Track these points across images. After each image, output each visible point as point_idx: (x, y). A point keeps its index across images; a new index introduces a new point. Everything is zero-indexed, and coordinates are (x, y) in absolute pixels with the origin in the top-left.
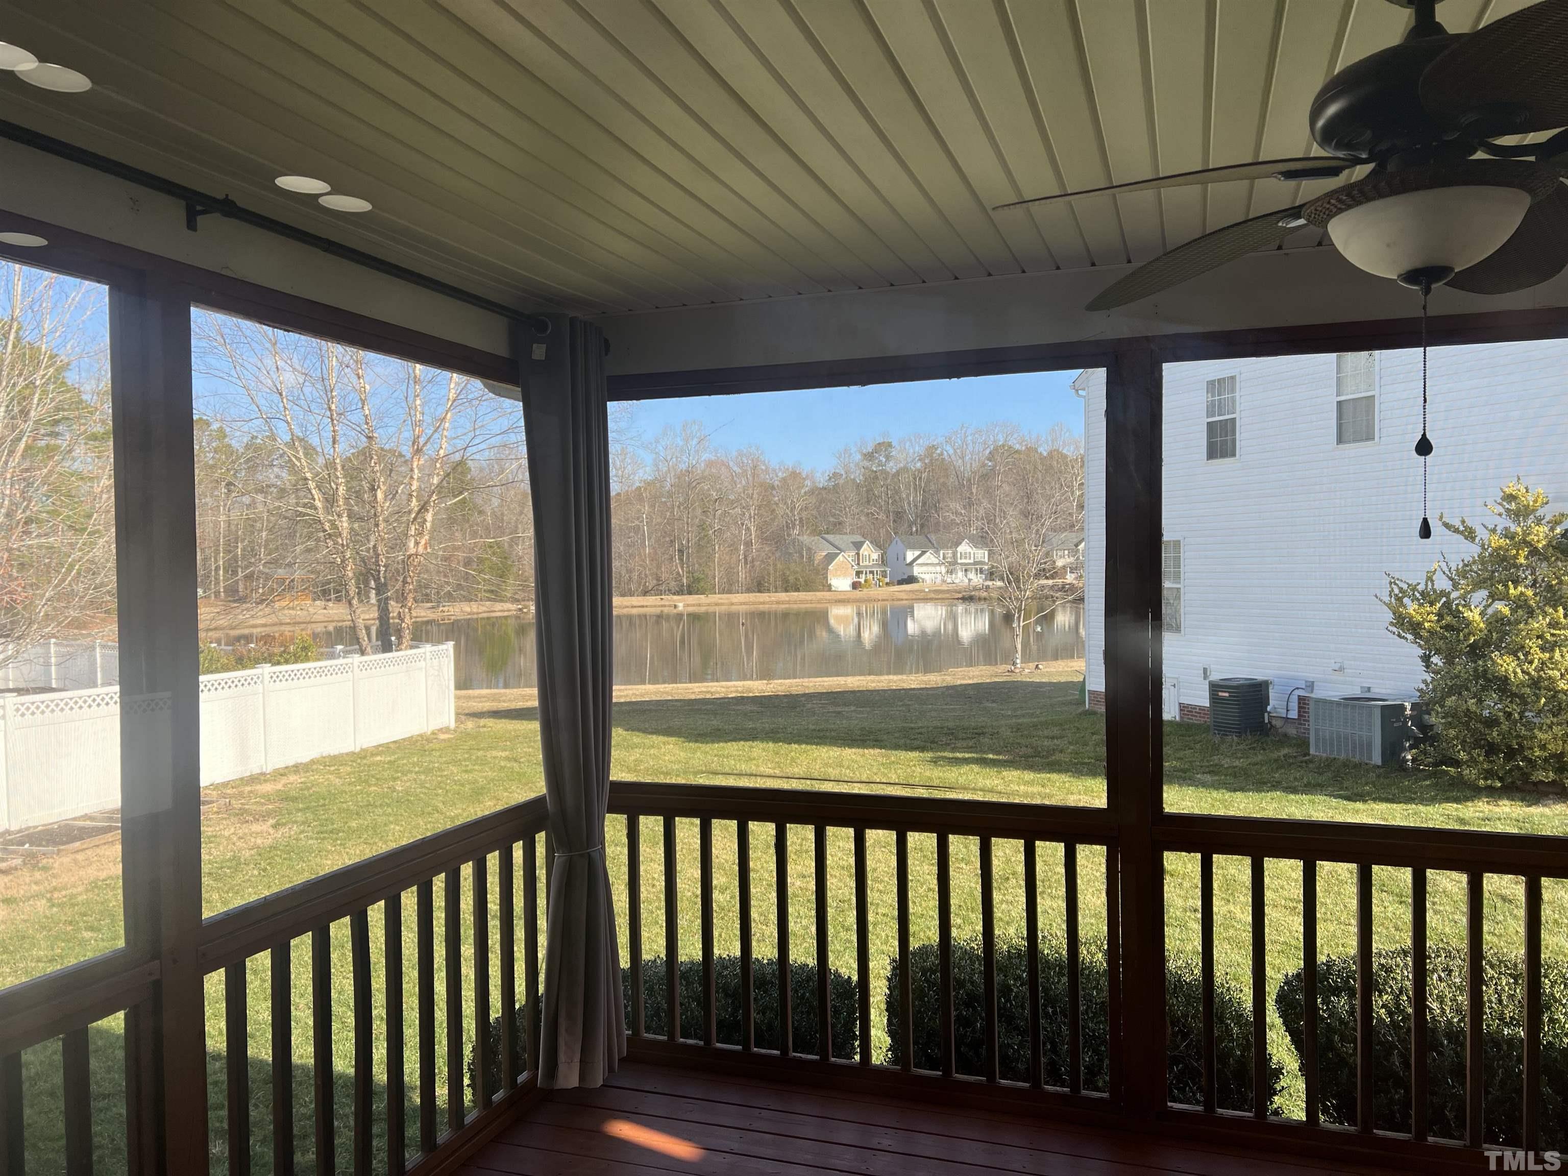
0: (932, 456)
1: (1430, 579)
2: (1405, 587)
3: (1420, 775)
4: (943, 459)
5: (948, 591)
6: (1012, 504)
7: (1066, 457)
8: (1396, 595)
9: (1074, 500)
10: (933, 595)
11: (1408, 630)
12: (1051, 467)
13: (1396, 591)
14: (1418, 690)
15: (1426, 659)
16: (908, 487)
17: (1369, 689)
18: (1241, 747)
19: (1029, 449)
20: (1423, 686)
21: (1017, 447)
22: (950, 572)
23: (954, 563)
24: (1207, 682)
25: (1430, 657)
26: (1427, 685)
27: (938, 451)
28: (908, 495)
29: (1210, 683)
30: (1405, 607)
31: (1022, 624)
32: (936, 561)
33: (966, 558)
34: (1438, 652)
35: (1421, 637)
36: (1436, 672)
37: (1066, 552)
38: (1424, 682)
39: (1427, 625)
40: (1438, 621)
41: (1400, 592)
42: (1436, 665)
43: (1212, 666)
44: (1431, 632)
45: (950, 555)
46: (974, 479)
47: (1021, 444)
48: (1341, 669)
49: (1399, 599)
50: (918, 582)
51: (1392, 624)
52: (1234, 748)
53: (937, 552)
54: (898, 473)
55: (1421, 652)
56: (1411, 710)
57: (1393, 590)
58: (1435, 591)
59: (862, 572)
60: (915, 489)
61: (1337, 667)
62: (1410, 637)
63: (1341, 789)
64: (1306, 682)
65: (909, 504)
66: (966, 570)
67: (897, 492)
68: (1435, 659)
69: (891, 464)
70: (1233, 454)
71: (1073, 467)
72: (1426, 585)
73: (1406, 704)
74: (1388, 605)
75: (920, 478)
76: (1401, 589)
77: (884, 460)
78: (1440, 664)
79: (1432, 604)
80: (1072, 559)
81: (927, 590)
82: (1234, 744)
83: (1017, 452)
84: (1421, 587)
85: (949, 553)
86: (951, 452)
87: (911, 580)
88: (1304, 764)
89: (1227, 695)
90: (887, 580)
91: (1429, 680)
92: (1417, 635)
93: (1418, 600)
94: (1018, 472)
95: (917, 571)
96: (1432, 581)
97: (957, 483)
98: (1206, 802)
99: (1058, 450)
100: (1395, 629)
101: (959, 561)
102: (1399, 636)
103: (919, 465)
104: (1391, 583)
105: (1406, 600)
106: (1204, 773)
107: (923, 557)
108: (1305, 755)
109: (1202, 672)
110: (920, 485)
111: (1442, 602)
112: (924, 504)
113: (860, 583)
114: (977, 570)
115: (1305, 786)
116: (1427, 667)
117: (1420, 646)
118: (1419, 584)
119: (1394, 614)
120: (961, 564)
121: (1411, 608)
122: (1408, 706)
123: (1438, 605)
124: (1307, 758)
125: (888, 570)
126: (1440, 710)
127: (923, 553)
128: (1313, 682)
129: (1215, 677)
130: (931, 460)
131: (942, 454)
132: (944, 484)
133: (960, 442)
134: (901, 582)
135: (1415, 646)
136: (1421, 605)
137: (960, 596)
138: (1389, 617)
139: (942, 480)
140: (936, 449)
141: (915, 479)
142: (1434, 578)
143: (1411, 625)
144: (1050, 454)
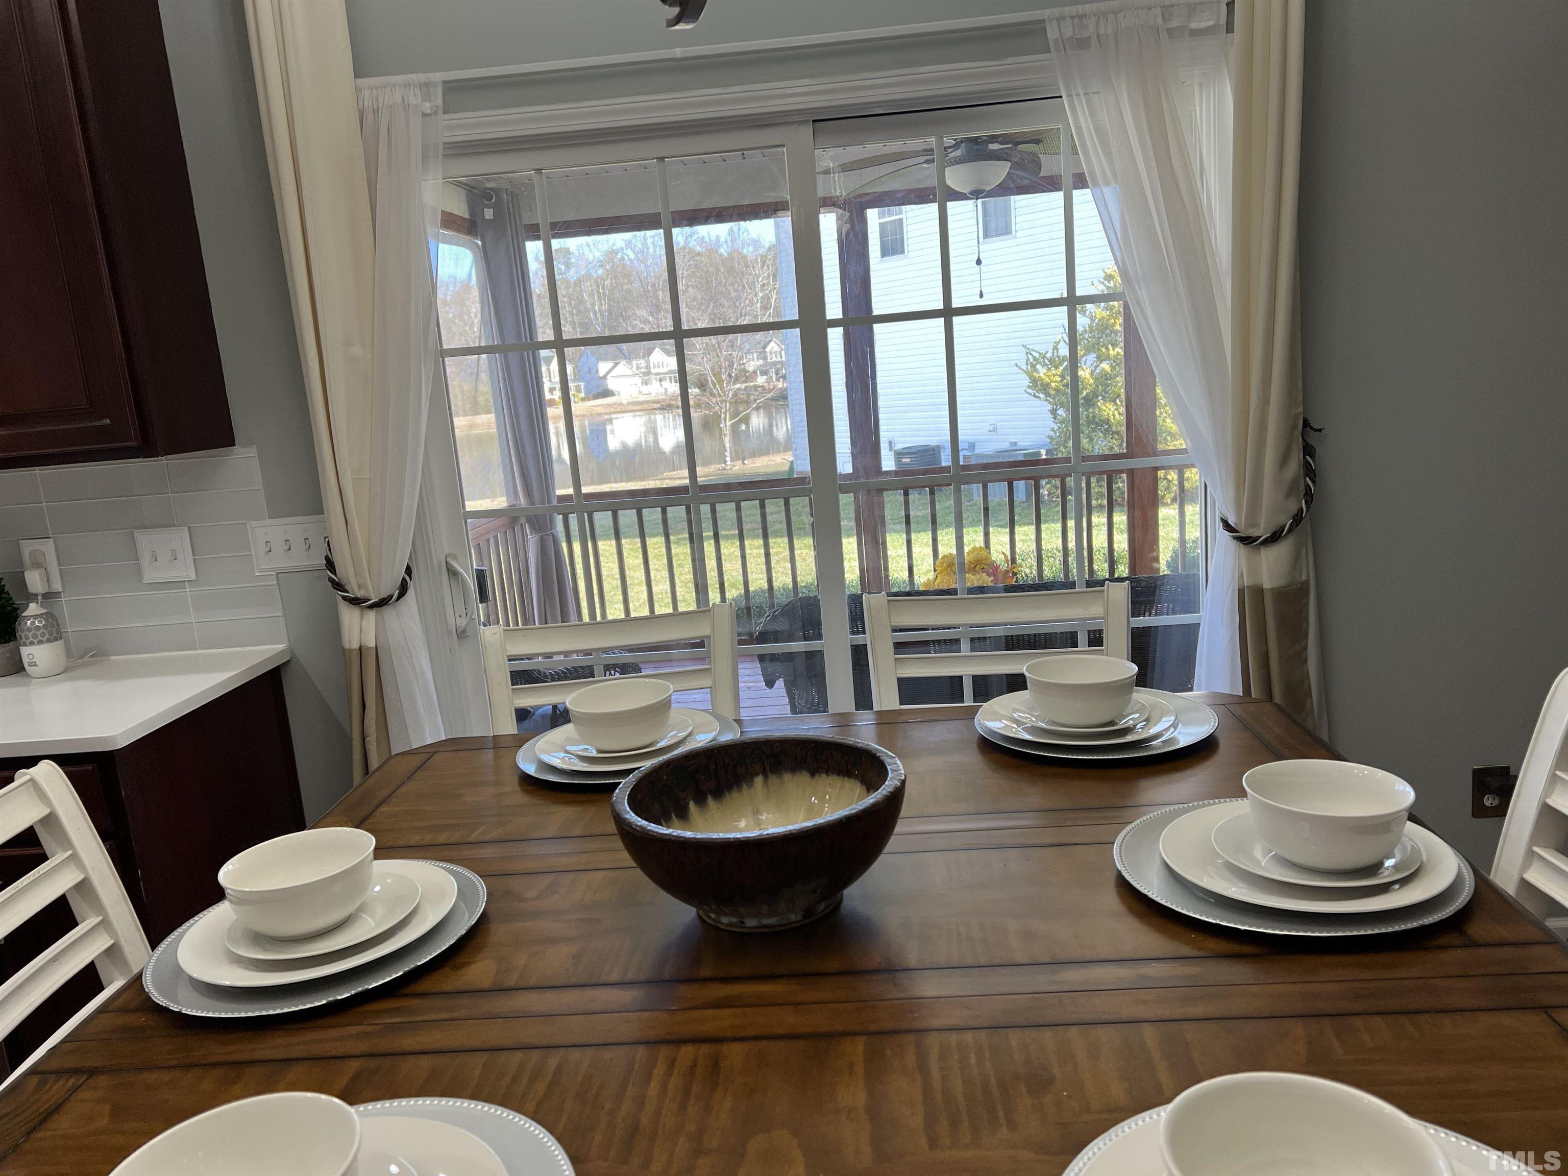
0: (613, 262)
1: (1055, 348)
2: (1037, 355)
3: (1053, 504)
4: (624, 266)
5: (647, 402)
6: (699, 308)
7: (745, 258)
8: (1031, 363)
9: (758, 302)
10: (632, 408)
11: (1041, 390)
12: (733, 268)
13: (1031, 360)
14: (1049, 437)
15: (1054, 412)
16: (591, 295)
17: (1015, 444)
18: (922, 501)
19: (710, 251)
20: (1052, 433)
21: (698, 248)
22: (646, 383)
23: (648, 373)
24: (892, 453)
25: (1056, 410)
26: (1055, 433)
27: (619, 256)
28: (593, 305)
29: (895, 451)
30: (1038, 372)
31: (728, 424)
32: (630, 372)
33: (659, 367)
34: (1062, 405)
35: (1050, 396)
36: (1062, 422)
37: (755, 355)
38: (1053, 430)
39: (1053, 385)
40: (1061, 381)
41: (1034, 360)
42: (1061, 416)
43: (895, 439)
44: (1057, 390)
45: (644, 365)
46: (659, 284)
47: (701, 246)
48: (995, 430)
49: (1033, 366)
50: (614, 395)
51: (1029, 387)
52: (917, 503)
53: (630, 364)
54: (579, 282)
55: (1050, 407)
56: (1046, 455)
57: (1028, 360)
58: (1059, 357)
59: (555, 389)
60: (600, 299)
61: (991, 428)
62: (1042, 396)
63: (997, 521)
64: (969, 443)
65: (595, 314)
66: (661, 380)
67: (581, 301)
68: (1061, 412)
69: (572, 272)
70: (903, 252)
71: (754, 268)
72: (1053, 353)
73: (1042, 450)
74: (1026, 372)
75: (603, 286)
76: (1034, 358)
77: (563, 267)
78: (1064, 415)
79: (1056, 367)
80: (761, 362)
81: (625, 402)
82: (916, 500)
83: (698, 254)
84: (1049, 355)
85: (642, 363)
86: (632, 256)
87: (607, 393)
88: (969, 508)
89: (908, 460)
90: (582, 395)
91: (1056, 428)
92: (1047, 395)
93: (1047, 365)
94: (701, 275)
95: (612, 384)
96: (1057, 349)
97: (641, 290)
98: (898, 541)
99: (737, 252)
100: (1031, 391)
101: (653, 371)
102: (1035, 396)
103: (600, 271)
104: (1027, 353)
105: (1038, 366)
106: (895, 524)
107: (616, 368)
108: (970, 501)
109: (888, 445)
110: (604, 293)
111: (1064, 366)
112: (610, 312)
113: (554, 400)
114: (671, 379)
115: (971, 523)
116: (1055, 418)
117: (1050, 402)
118: (1047, 352)
119: (1030, 378)
120: (657, 374)
121: (1042, 371)
122: (1043, 452)
123: (1061, 368)
124: (972, 503)
125: (582, 384)
126: (1064, 450)
127: (616, 364)
128: (974, 443)
129: (899, 446)
130: (613, 266)
131: (623, 259)
132: (629, 291)
133: (640, 246)
134: (596, 397)
135: (1046, 403)
136: (1049, 369)
137: (659, 406)
138: (1026, 382)
139: (626, 287)
140: (617, 253)
141: (598, 286)
142: (1058, 347)
143: (1043, 386)
144: (730, 254)
